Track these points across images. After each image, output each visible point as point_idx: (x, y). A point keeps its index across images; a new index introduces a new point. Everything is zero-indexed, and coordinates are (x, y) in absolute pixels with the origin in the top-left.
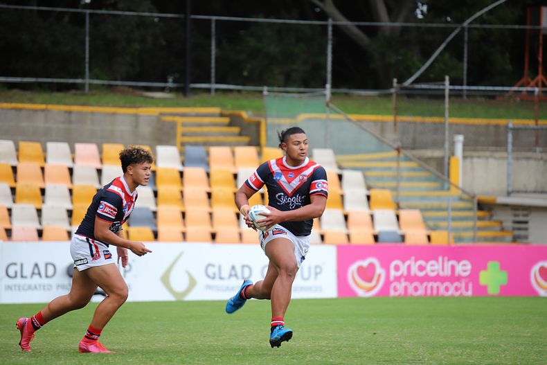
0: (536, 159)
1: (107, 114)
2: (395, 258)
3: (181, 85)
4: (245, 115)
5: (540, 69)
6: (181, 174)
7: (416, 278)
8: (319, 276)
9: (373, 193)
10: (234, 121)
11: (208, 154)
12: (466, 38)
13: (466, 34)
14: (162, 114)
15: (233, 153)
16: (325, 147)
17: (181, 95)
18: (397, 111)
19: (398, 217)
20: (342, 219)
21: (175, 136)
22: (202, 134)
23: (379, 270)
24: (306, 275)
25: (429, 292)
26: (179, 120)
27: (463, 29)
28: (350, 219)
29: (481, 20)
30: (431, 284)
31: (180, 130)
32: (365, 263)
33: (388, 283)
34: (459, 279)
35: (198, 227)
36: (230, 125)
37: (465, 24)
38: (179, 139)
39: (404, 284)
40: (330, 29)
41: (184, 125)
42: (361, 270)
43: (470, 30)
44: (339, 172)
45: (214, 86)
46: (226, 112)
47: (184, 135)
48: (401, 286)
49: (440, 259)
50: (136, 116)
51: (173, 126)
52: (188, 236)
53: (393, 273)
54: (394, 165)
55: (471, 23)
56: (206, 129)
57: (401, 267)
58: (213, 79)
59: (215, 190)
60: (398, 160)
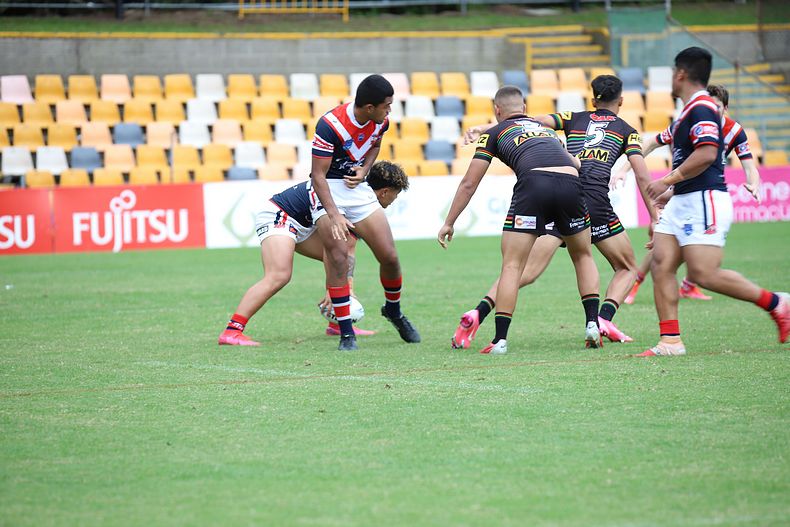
1: (447, 39)
4: (606, 32)
10: (596, 39)
14: (515, 36)
15: (558, 77)
21: (523, 59)
26: (528, 41)
31: (530, 52)
34: (776, 202)
36: (593, 43)
38: (529, 61)
41: (535, 46)
46: (589, 30)
47: (535, 57)
50: (480, 40)
51: (522, 47)
56: (563, 50)
60: (736, 76)
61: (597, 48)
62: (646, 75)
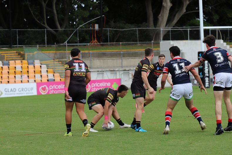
0: (89, 60)
2: (51, 85)
3: (10, 46)
4: (22, 52)
5: (96, 38)
6: (2, 67)
7: (56, 89)
8: (32, 90)
9: (48, 70)
10: (19, 54)
11: (9, 62)
12: (78, 32)
13: (78, 31)
14: (2, 53)
15: (15, 62)
16: (38, 60)
17: (10, 48)
18: (56, 50)
19: (54, 75)
20: (40, 76)
21: (4, 58)
22: (12, 58)
23: (47, 88)
24: (29, 90)
25: (59, 92)
26: (5, 54)
27: (77, 30)
28: (42, 76)
29: (81, 28)
30: (59, 91)
31: (6, 57)
32: (43, 87)
33: (49, 91)
35: (5, 80)
36: (18, 55)
37: (78, 29)
39: (53, 91)
40: (46, 31)
41: (7, 56)
42: (42, 88)
43: (79, 30)
44: (41, 65)
45: (18, 46)
46: (17, 52)
47: (7, 58)
48: (52, 91)
49: (61, 85)
51: (4, 56)
52: (2, 82)
53: (50, 88)
54: (53, 63)
55: (79, 29)
56: (12, 56)
57: (52, 87)
58: (18, 44)
59: (10, 71)
60: (54, 62)
61: (20, 56)
62: (34, 62)
